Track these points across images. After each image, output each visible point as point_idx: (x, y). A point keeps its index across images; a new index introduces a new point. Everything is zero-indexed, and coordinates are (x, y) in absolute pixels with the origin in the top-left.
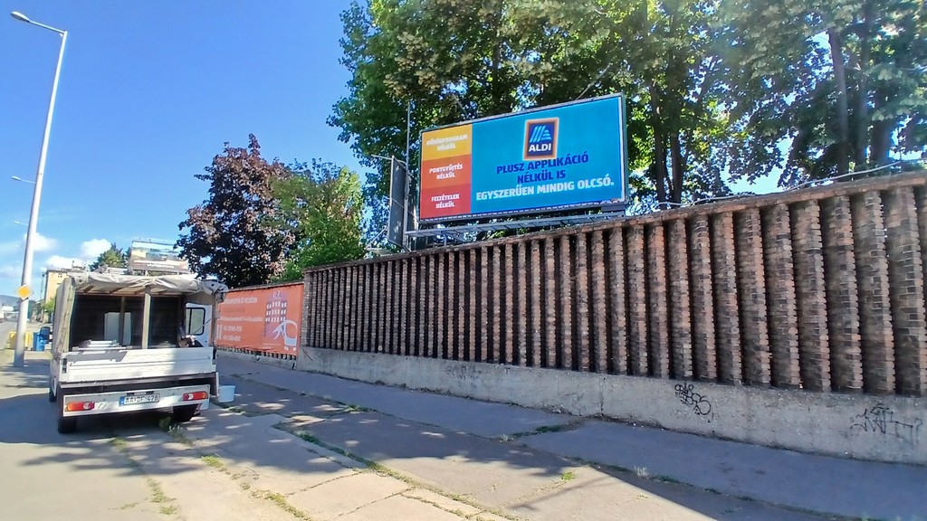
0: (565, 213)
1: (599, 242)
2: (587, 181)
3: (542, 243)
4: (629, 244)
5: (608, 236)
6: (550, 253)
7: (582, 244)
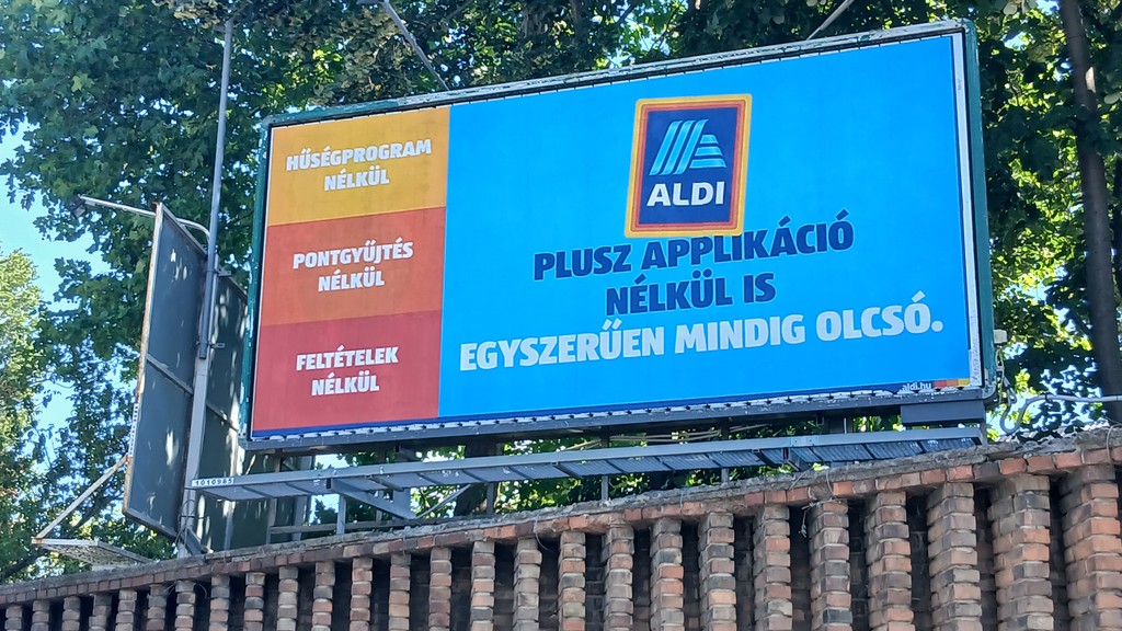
0: (776, 424)
1: (894, 532)
2: (848, 314)
3: (691, 532)
4: (1000, 545)
5: (926, 512)
6: (719, 566)
7: (832, 537)
